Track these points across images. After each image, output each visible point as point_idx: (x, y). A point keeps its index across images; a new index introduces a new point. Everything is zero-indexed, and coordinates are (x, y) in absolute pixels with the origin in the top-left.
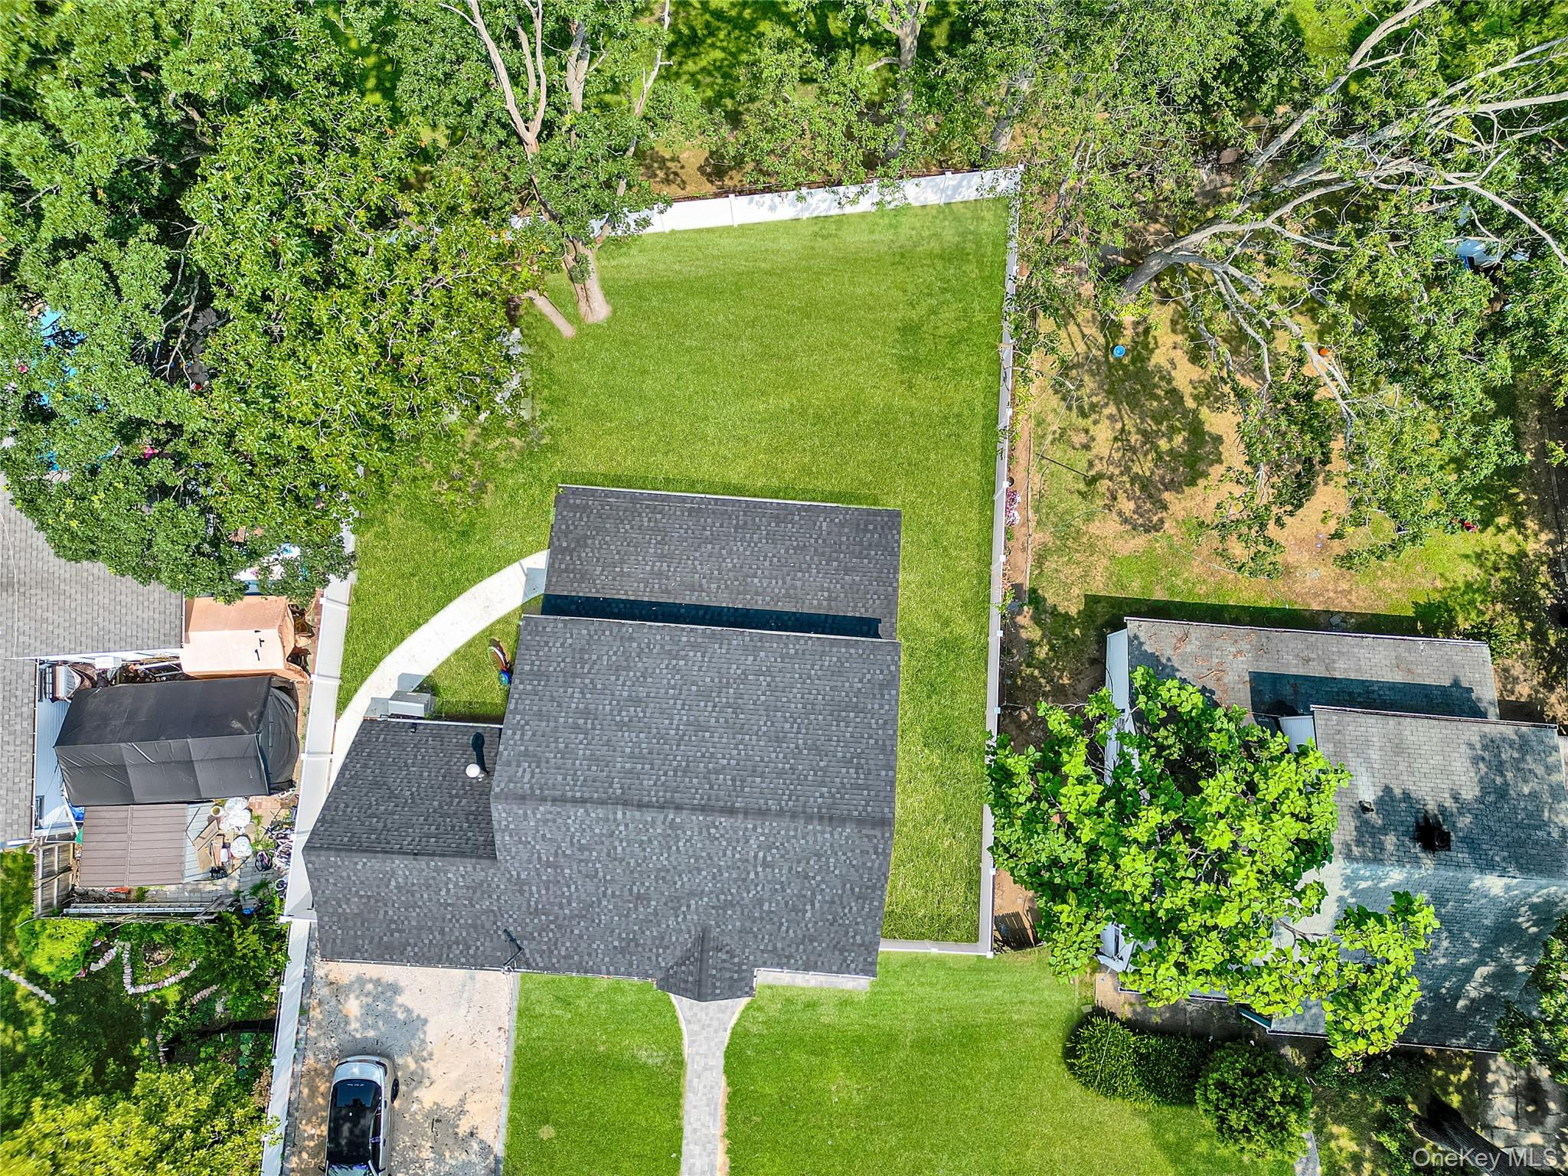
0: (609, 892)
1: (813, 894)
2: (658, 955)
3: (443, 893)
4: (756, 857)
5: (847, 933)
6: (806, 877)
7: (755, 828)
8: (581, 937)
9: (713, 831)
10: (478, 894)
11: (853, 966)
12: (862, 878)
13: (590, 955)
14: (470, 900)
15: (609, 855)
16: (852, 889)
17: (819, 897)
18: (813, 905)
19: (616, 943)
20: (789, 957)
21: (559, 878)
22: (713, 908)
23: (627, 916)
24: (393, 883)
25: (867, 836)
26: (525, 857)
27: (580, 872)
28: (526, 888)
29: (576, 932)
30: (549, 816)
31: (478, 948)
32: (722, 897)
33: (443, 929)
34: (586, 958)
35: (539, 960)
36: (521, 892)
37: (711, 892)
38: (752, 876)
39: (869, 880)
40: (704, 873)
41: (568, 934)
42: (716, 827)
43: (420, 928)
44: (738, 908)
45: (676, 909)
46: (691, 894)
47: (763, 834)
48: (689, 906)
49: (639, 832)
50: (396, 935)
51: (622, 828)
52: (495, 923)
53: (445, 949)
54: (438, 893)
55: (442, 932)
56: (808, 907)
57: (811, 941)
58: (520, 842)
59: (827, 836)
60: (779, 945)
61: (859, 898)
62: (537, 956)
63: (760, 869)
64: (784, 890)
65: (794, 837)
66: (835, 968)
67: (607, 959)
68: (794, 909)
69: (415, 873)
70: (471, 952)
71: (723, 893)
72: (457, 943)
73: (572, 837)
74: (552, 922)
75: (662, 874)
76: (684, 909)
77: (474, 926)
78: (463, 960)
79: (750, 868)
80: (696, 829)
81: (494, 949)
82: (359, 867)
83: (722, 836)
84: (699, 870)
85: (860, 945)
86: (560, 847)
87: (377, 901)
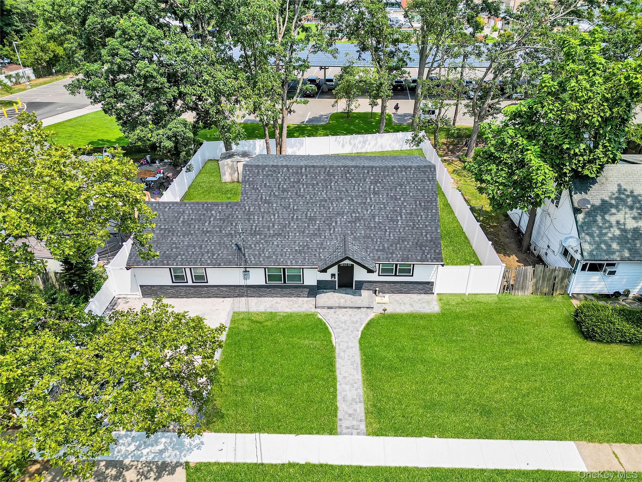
0: (295, 217)
1: (401, 209)
2: (320, 253)
3: (207, 224)
4: (370, 188)
5: (422, 233)
6: (396, 199)
7: (368, 172)
8: (278, 246)
9: (348, 175)
10: (225, 224)
11: (429, 256)
12: (424, 196)
13: (282, 255)
14: (220, 227)
15: (296, 193)
16: (420, 204)
17: (404, 211)
18: (401, 217)
19: (297, 248)
20: (392, 254)
21: (270, 210)
22: (349, 222)
23: (303, 232)
24: (181, 219)
25: (423, 171)
26: (254, 197)
27: (281, 205)
28: (252, 217)
29: (275, 243)
30: (270, 173)
31: (219, 255)
32: (354, 215)
33: (201, 246)
34: (279, 257)
35: (253, 259)
36: (249, 220)
37: (348, 212)
38: (368, 200)
39: (428, 197)
40: (344, 201)
41: (270, 246)
42: (350, 173)
43: (188, 246)
44: (362, 222)
45: (329, 225)
46: (338, 214)
47: (372, 175)
48: (336, 223)
49: (312, 179)
50: (174, 250)
51: (304, 177)
52: (231, 241)
53: (200, 257)
54: (203, 225)
55: (201, 248)
56: (399, 218)
57: (403, 241)
58: (253, 188)
59: (404, 173)
60: (386, 245)
61: (425, 209)
62: (252, 257)
63: (372, 196)
64: (385, 208)
65: (388, 175)
66: (419, 258)
67: (291, 257)
68: (392, 220)
69: (195, 212)
70: (215, 257)
71: (354, 212)
72: (208, 252)
73: (280, 184)
74: (262, 239)
75: (323, 203)
76: (334, 224)
77: (220, 244)
78: (209, 262)
79: (367, 196)
80: (340, 175)
81: (228, 255)
82: (166, 210)
83: (353, 178)
84: (342, 199)
85: (431, 241)
86: (272, 191)
87: (169, 231)
